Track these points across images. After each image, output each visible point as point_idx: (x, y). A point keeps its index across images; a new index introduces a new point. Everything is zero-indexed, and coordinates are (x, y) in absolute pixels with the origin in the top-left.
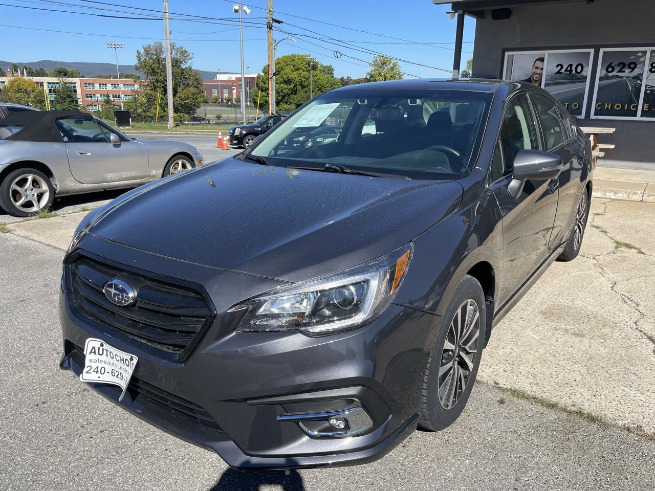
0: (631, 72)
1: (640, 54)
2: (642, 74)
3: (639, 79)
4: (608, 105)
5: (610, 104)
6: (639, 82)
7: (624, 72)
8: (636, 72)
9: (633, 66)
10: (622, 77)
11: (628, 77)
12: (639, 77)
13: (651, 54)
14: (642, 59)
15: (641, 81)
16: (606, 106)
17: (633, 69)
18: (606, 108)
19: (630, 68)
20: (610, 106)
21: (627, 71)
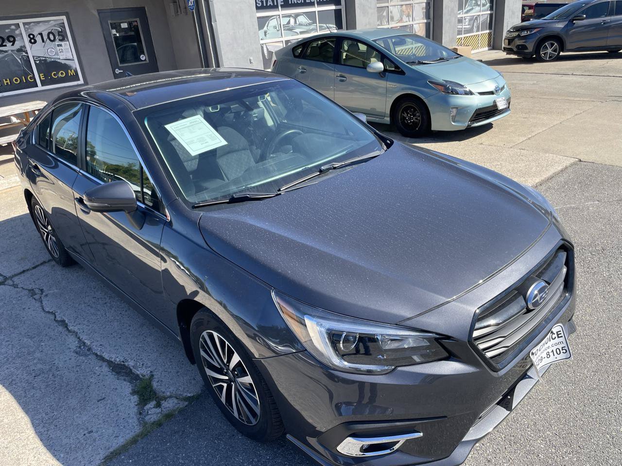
0: (13, 45)
1: (13, 27)
2: (24, 47)
3: (24, 51)
4: (6, 80)
5: (8, 79)
6: (24, 54)
7: (6, 46)
8: (18, 45)
9: (12, 39)
10: (6, 52)
11: (12, 51)
12: (22, 50)
13: (24, 27)
14: (17, 32)
15: (27, 53)
16: (5, 82)
17: (13, 43)
18: (6, 84)
19: (10, 41)
20: (8, 81)
21: (9, 44)
